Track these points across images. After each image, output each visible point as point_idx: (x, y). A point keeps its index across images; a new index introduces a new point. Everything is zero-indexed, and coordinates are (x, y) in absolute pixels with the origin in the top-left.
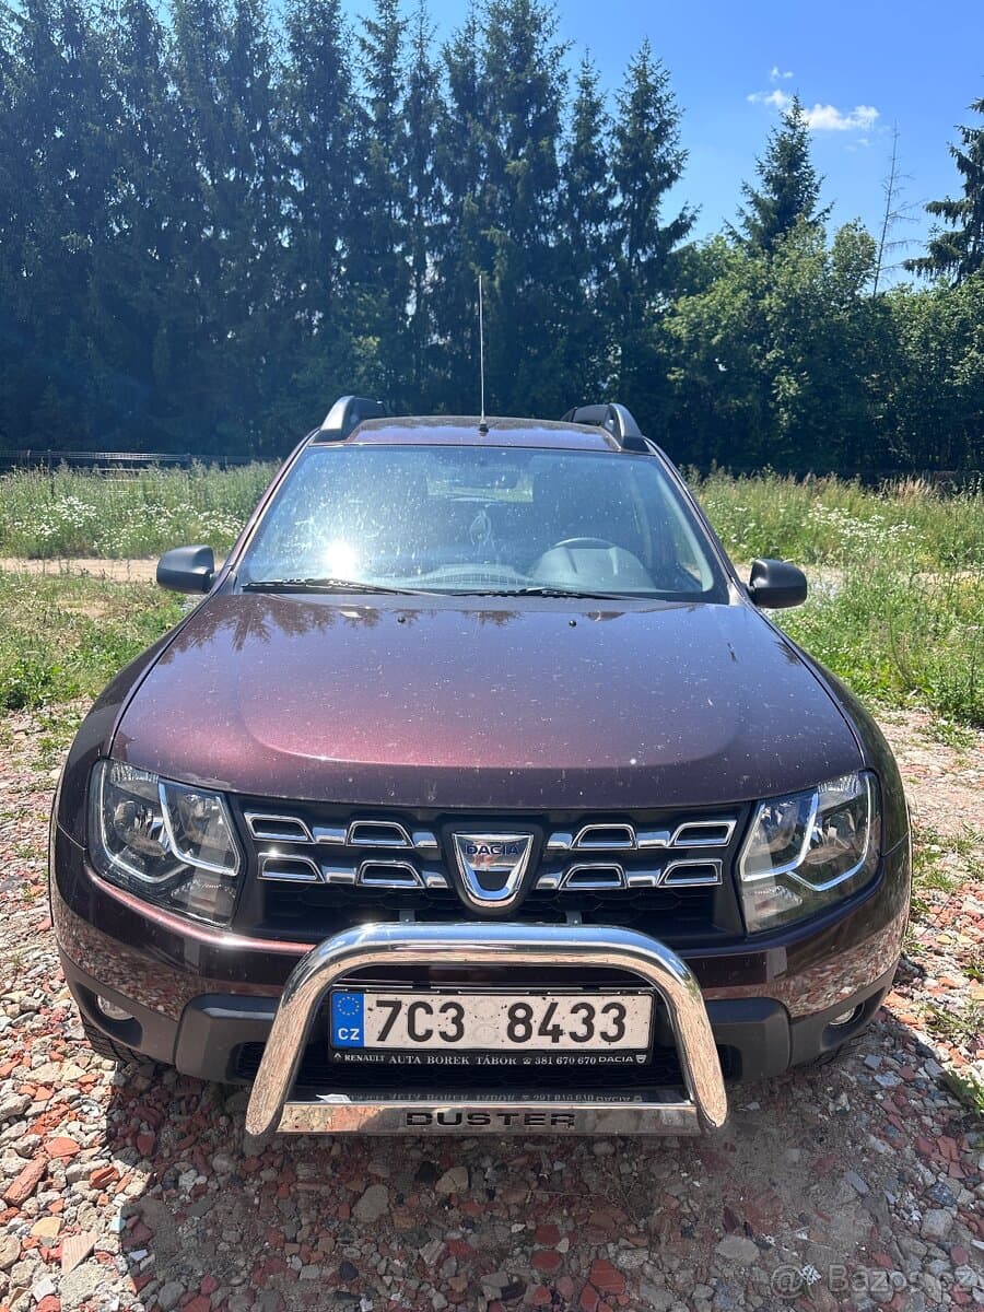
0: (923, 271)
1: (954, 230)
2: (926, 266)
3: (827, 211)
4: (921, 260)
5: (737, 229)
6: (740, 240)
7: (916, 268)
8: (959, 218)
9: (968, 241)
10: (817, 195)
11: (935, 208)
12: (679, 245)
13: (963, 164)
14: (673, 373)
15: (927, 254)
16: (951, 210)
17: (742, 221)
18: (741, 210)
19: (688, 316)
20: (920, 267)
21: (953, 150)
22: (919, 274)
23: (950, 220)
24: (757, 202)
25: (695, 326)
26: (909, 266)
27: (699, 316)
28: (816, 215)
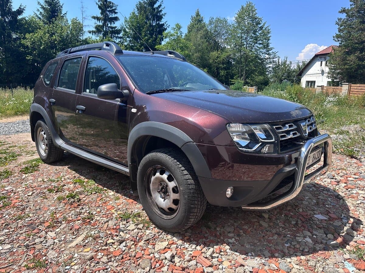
0: (94, 34)
1: (100, 24)
2: (94, 32)
3: (66, 14)
4: (93, 31)
5: (38, 15)
6: (40, 18)
7: (92, 33)
8: (101, 21)
9: (104, 27)
10: (62, 9)
11: (94, 18)
12: (20, 17)
13: (100, 7)
14: (28, 57)
15: (94, 30)
16: (98, 19)
17: (39, 13)
18: (38, 9)
19: (31, 40)
20: (93, 33)
21: (96, 3)
22: (93, 34)
23: (98, 21)
24: (43, 8)
25: (33, 43)
26: (90, 32)
27: (34, 40)
28: (63, 14)
